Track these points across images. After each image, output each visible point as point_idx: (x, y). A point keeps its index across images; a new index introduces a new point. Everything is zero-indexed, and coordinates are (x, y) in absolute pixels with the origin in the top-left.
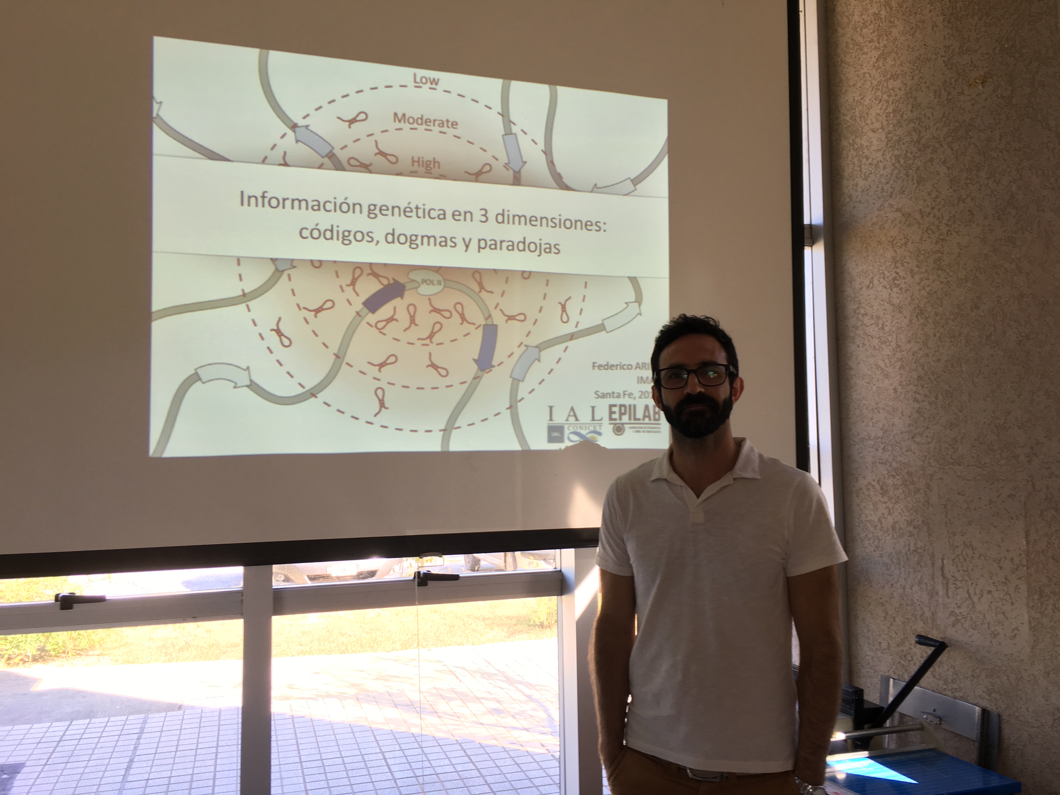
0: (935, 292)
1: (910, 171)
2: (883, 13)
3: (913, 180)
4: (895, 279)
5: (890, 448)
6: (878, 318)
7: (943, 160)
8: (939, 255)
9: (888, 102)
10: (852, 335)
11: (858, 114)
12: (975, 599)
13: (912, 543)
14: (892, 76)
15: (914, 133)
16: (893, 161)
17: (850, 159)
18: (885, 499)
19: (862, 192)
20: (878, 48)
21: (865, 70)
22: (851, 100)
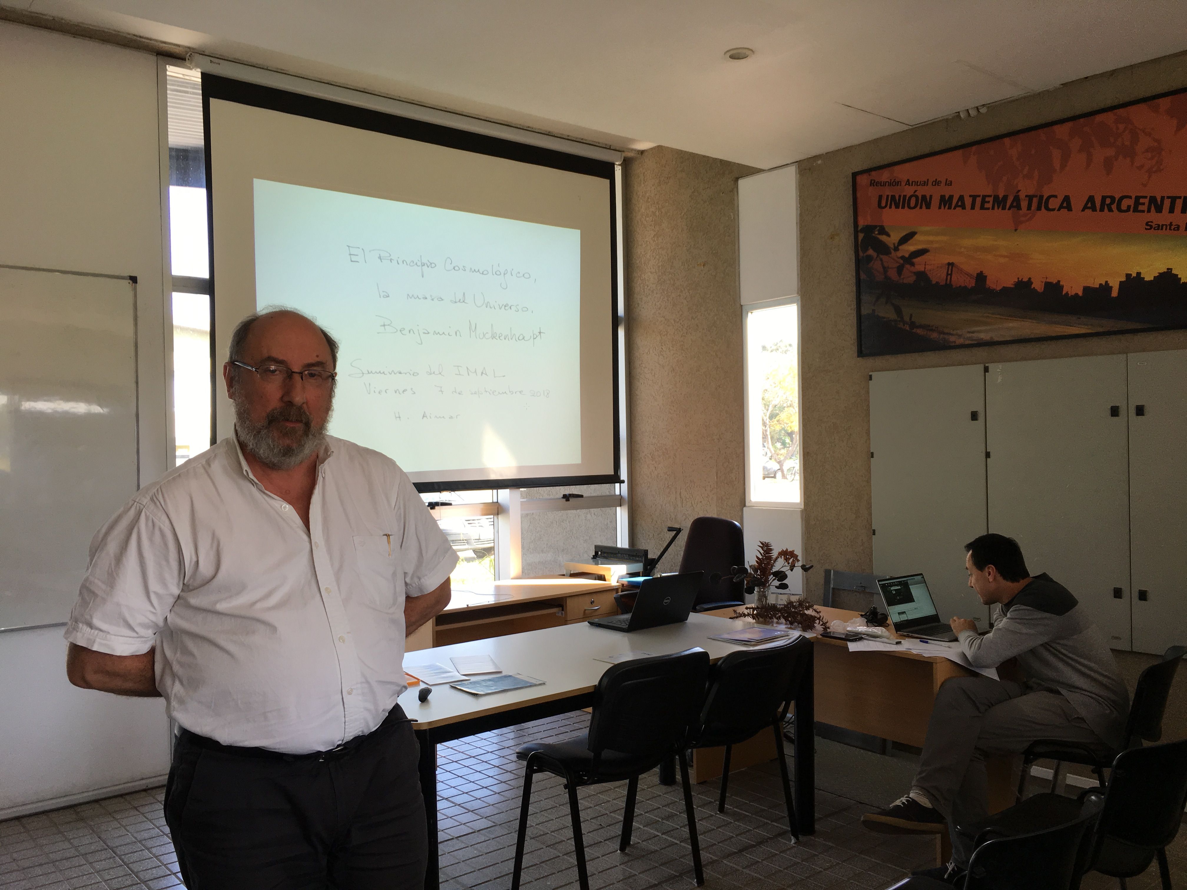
0: (680, 361)
1: (669, 299)
2: (657, 213)
3: (671, 303)
4: (661, 351)
5: (657, 437)
6: (652, 370)
7: (685, 297)
8: (682, 343)
9: (659, 260)
10: (638, 377)
11: (643, 261)
12: (695, 507)
13: (666, 483)
14: (661, 248)
15: (672, 280)
16: (661, 291)
17: (638, 283)
18: (654, 462)
19: (645, 303)
20: (655, 231)
21: (647, 239)
22: (639, 253)
